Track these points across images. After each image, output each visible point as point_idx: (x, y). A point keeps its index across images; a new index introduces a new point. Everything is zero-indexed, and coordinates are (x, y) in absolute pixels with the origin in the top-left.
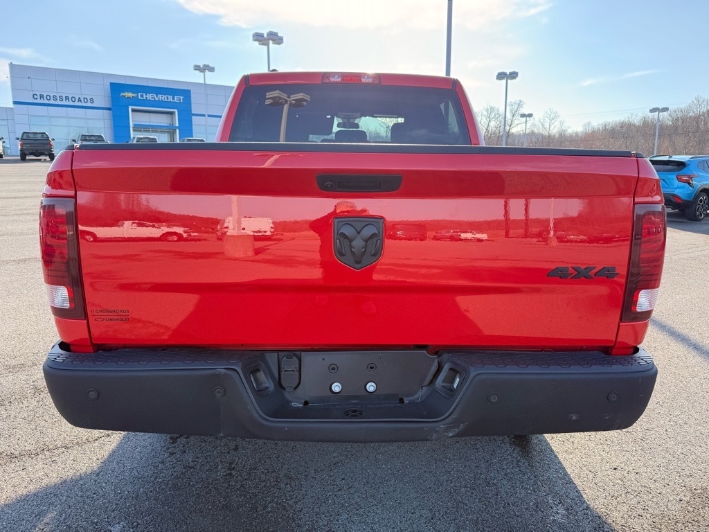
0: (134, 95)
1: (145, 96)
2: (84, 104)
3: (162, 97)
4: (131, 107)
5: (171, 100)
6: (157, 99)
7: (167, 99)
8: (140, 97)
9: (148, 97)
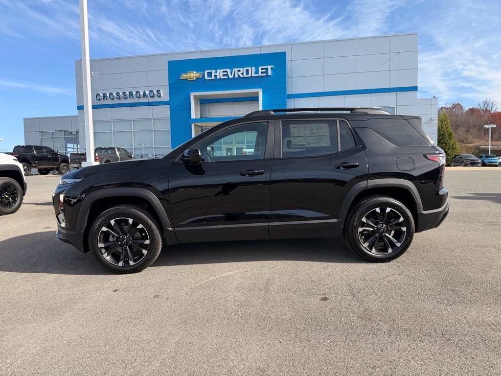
0: (198, 75)
1: (213, 74)
2: (151, 100)
3: (240, 72)
4: (191, 93)
5: (254, 75)
6: (231, 76)
7: (247, 73)
8: (206, 78)
9: (218, 74)
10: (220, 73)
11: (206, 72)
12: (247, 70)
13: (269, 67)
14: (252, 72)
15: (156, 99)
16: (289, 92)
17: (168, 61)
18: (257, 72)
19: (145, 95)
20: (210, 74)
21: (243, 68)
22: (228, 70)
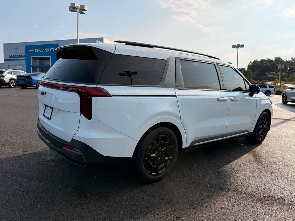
0: (33, 51)
3: (45, 50)
4: (31, 57)
5: (49, 51)
6: (42, 51)
7: (47, 51)
8: (36, 52)
10: (39, 50)
12: (47, 49)
13: (53, 49)
17: (25, 46)
18: (50, 50)
20: (37, 50)
21: (46, 48)
22: (42, 49)
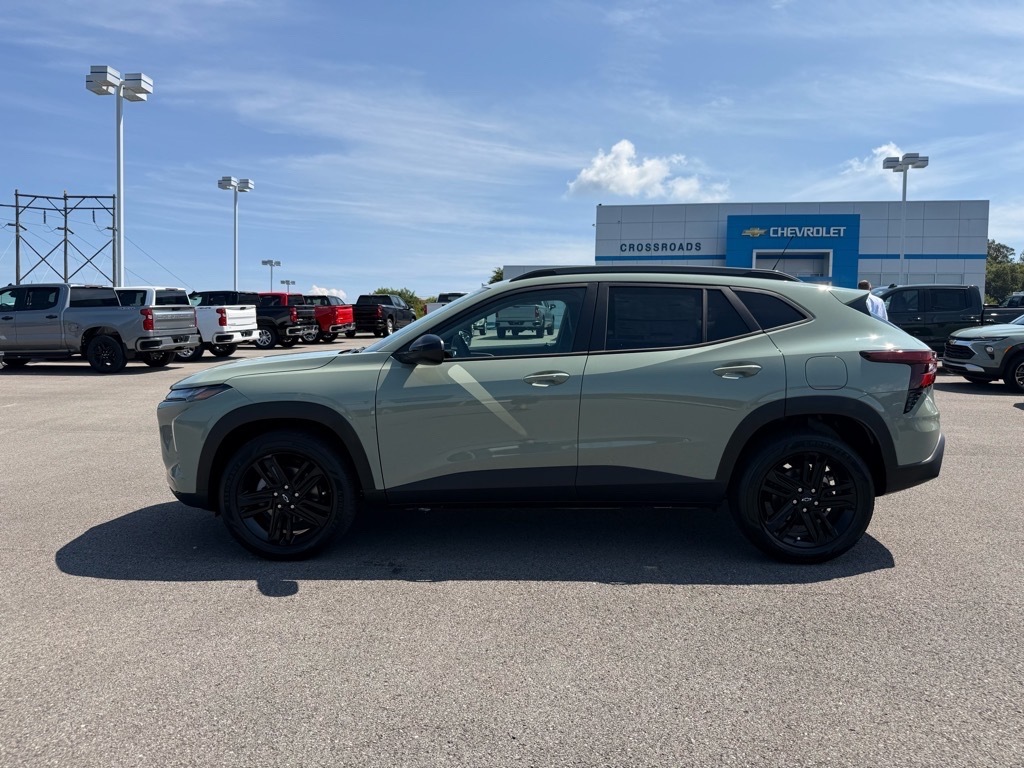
0: (763, 232)
1: (780, 232)
2: (687, 253)
3: (809, 231)
4: (754, 250)
5: (824, 235)
6: (799, 235)
7: (818, 233)
8: (771, 235)
9: (785, 232)
10: (788, 232)
11: (772, 229)
12: (818, 230)
13: (842, 229)
14: (823, 232)
15: (694, 252)
16: (860, 253)
17: (729, 217)
18: (828, 232)
19: (681, 247)
20: (776, 232)
21: (814, 227)
22: (797, 229)
